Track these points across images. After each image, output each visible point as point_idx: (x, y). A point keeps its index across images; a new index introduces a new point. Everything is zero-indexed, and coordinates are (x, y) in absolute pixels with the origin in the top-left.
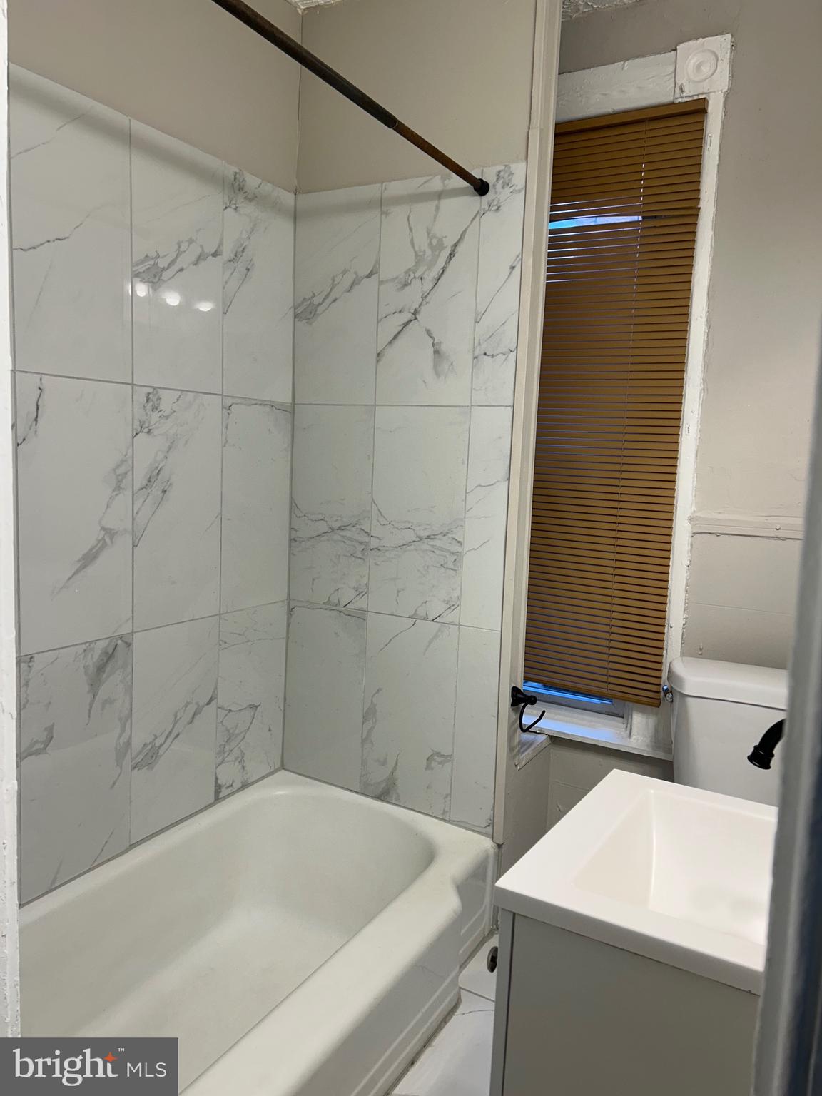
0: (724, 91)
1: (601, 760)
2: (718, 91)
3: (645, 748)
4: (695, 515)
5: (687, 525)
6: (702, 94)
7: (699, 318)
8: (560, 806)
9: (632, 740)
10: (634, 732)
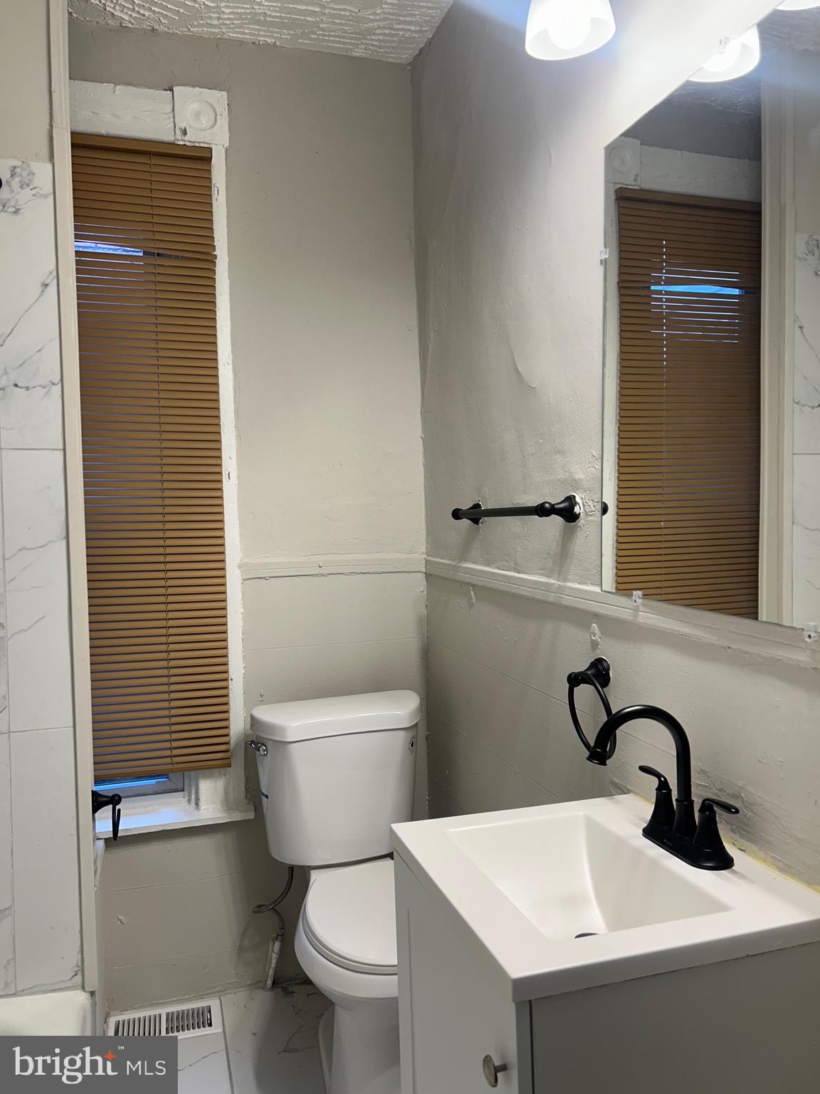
0: (225, 146)
1: (168, 846)
2: (220, 145)
3: (220, 815)
4: (243, 561)
5: (238, 572)
6: (204, 143)
7: (226, 365)
8: (122, 918)
9: (202, 811)
10: (202, 802)
